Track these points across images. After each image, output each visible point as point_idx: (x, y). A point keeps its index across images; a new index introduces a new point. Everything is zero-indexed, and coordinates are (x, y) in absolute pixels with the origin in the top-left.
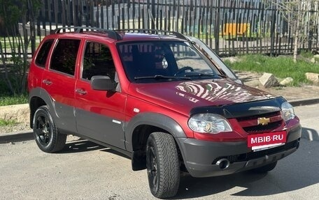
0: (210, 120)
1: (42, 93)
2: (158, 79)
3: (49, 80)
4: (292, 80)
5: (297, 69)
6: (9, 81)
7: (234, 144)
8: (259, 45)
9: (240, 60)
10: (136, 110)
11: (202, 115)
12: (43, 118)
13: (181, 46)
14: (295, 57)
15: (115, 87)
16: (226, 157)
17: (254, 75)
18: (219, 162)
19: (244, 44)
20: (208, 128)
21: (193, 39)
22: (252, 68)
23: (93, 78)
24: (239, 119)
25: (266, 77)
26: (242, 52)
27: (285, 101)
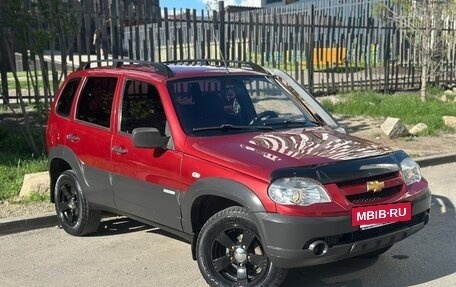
0: (298, 186)
1: (66, 154)
2: (226, 130)
3: (75, 135)
4: (426, 126)
5: (428, 111)
6: (31, 137)
7: (334, 219)
8: (368, 78)
9: (344, 100)
10: (196, 175)
11: (287, 180)
12: (68, 188)
13: (261, 83)
14: (423, 94)
15: (166, 144)
16: (323, 239)
17: (368, 121)
18: (312, 246)
19: (347, 77)
20: (296, 197)
21: (275, 72)
22: (364, 110)
23: (135, 132)
24: (340, 185)
25: (390, 124)
26: (345, 89)
27: (406, 156)
